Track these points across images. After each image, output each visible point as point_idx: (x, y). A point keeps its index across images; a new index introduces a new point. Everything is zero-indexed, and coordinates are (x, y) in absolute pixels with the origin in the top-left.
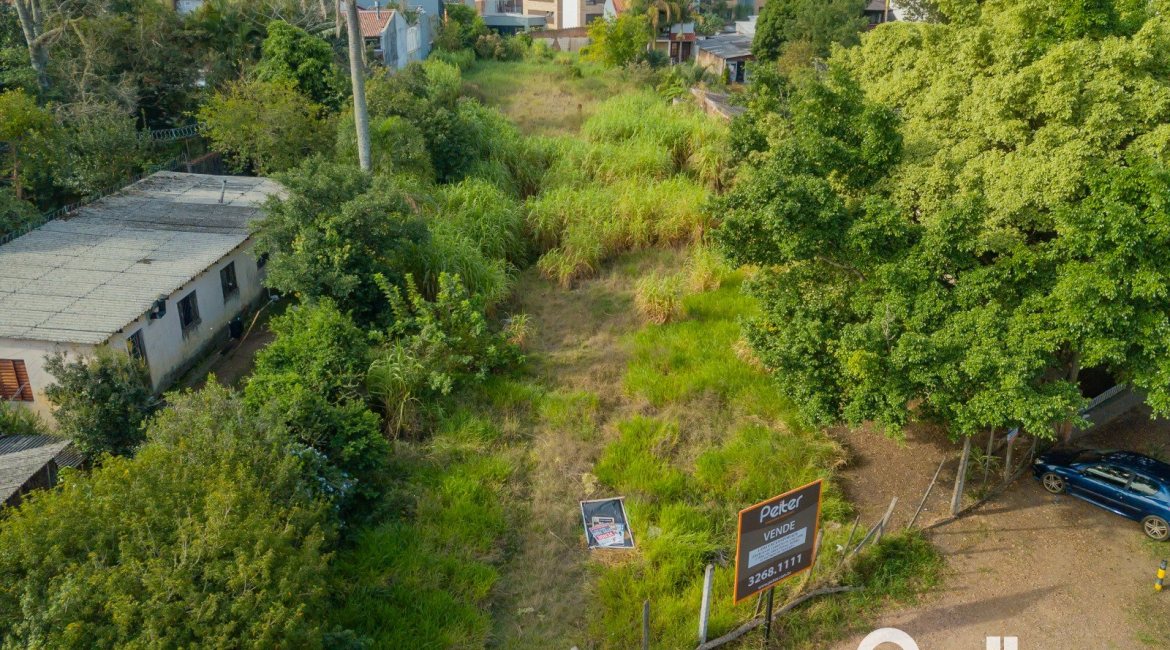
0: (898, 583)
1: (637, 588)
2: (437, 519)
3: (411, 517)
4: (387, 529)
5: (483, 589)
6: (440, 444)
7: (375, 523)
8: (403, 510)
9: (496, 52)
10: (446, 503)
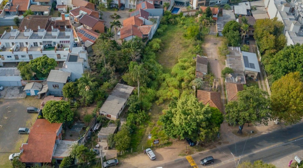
0: (167, 145)
1: (150, 142)
2: (138, 134)
3: (136, 134)
4: (135, 134)
5: (140, 140)
6: (140, 127)
7: (134, 133)
8: (136, 133)
9: (173, 23)
10: (139, 133)
